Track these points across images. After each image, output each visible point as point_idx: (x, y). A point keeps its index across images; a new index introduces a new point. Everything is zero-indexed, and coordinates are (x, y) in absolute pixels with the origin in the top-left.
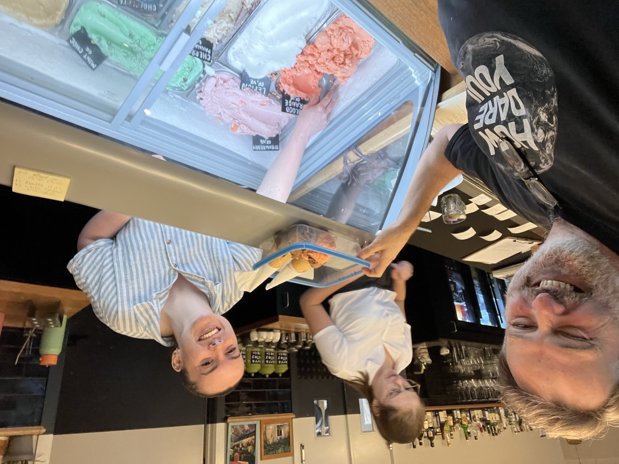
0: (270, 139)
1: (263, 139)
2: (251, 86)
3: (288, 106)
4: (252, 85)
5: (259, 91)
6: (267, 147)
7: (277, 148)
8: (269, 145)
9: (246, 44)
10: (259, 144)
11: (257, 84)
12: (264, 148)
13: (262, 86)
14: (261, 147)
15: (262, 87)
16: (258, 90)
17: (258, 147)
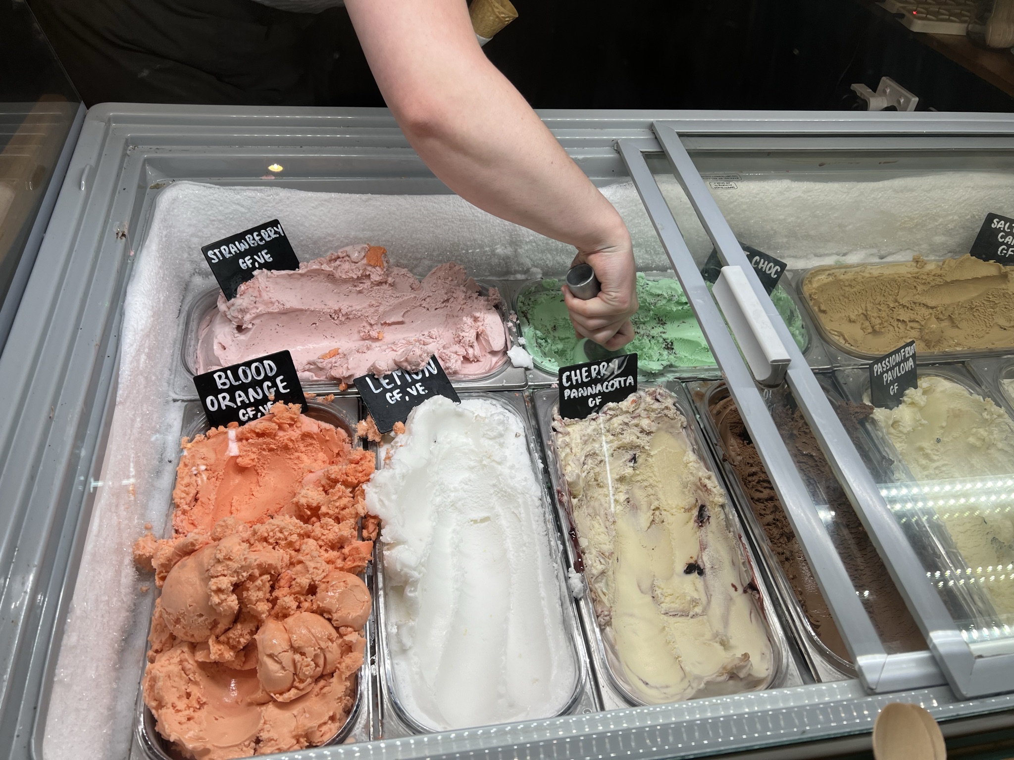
0: (247, 275)
1: (267, 266)
2: (414, 376)
3: (272, 380)
4: (415, 382)
5: (385, 377)
6: (243, 247)
7: (210, 253)
8: (242, 255)
9: (500, 463)
10: (270, 246)
11: (404, 392)
12: (253, 240)
13: (388, 395)
14: (262, 239)
15: (386, 391)
16: (390, 378)
17: (269, 235)
